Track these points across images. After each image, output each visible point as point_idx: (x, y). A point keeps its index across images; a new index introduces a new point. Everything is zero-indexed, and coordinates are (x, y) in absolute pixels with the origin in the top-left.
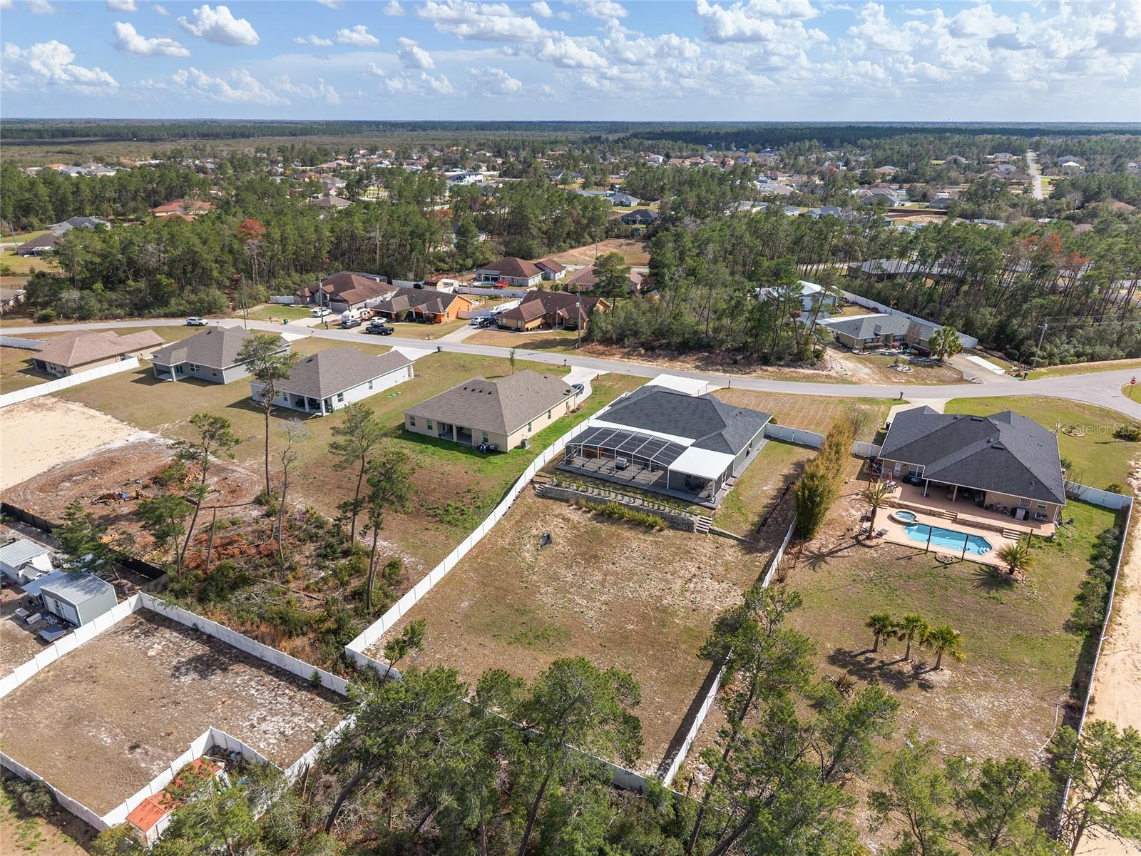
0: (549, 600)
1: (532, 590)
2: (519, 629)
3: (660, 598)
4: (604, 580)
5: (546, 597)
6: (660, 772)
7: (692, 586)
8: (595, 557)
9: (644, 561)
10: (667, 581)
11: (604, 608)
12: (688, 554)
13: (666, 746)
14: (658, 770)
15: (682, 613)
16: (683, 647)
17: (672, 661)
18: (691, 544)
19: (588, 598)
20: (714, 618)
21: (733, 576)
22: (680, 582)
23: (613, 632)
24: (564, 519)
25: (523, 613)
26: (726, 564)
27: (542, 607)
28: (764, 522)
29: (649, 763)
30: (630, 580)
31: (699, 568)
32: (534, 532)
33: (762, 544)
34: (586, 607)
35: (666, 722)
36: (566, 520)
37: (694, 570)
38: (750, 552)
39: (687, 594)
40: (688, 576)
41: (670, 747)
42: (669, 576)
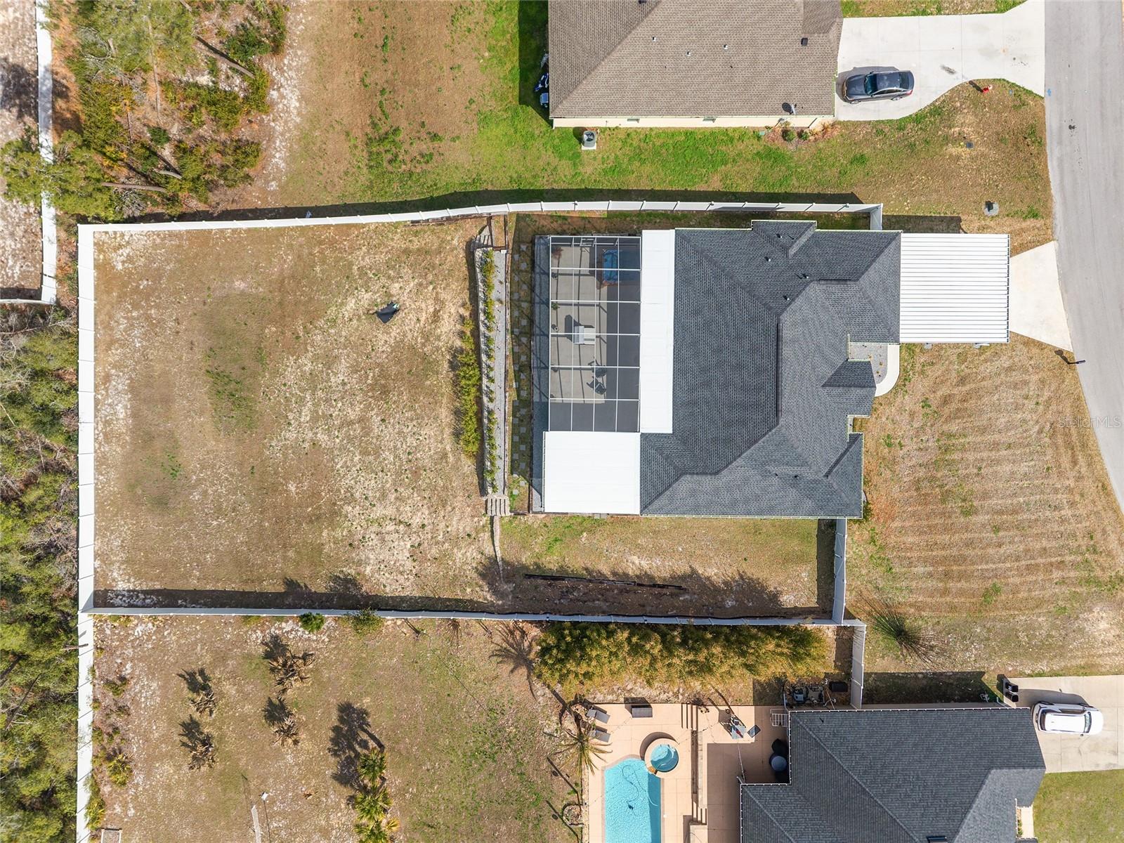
0: (291, 376)
1: (296, 346)
2: (234, 371)
3: (351, 500)
4: (351, 423)
5: (294, 369)
6: (126, 594)
7: (391, 528)
8: (385, 391)
9: (404, 457)
10: (384, 496)
11: (306, 445)
12: (440, 502)
13: (158, 587)
14: (129, 591)
15: (339, 533)
16: (291, 554)
17: (265, 550)
18: (459, 501)
19: (315, 419)
20: (351, 571)
21: (430, 569)
22: (391, 511)
23: (276, 473)
24: (436, 313)
25: (260, 360)
26: (445, 555)
27: (275, 373)
28: (553, 578)
29: (132, 580)
30: (365, 453)
31: (423, 526)
32: (395, 288)
33: (507, 587)
34: (300, 425)
35: (184, 576)
36: (436, 317)
37: (416, 521)
38: (483, 576)
39: (375, 528)
40: (404, 518)
41: (158, 591)
42: (392, 497)
